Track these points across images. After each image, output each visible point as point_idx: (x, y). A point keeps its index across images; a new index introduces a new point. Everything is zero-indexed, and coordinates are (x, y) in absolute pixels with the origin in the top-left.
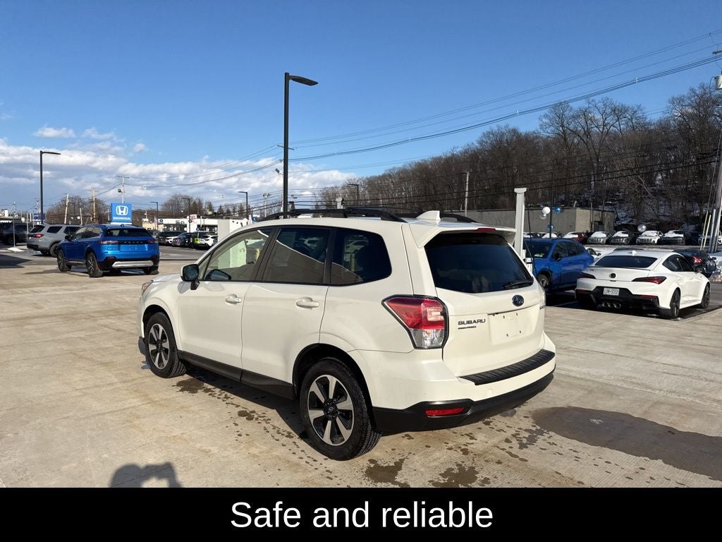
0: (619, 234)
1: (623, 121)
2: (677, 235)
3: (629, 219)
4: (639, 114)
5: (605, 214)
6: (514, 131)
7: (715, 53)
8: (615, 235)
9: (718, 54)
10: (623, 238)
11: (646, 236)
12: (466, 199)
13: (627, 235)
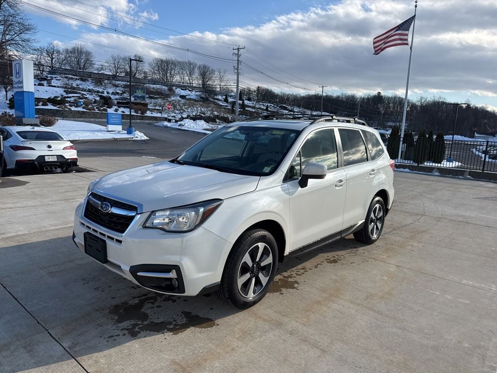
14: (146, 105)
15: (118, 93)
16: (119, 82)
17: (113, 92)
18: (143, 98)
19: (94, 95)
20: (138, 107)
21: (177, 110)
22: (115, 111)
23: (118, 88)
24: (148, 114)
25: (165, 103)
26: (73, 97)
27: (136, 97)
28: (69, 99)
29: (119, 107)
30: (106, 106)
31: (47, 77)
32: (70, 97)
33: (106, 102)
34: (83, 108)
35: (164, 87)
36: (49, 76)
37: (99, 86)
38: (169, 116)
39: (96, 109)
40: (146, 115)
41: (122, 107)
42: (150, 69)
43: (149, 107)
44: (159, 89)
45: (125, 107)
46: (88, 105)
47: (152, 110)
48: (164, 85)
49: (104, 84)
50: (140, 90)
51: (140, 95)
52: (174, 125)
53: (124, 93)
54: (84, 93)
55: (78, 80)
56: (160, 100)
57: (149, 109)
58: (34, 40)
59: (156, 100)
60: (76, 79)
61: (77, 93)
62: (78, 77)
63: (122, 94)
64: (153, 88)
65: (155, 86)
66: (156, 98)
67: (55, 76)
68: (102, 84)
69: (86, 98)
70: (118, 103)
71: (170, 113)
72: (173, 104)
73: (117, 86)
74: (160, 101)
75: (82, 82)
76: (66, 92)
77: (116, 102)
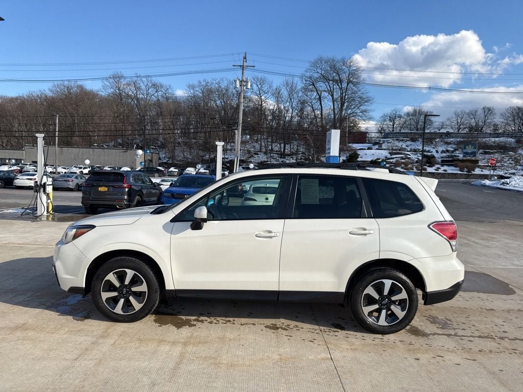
0: (172, 169)
1: (160, 93)
2: (205, 171)
3: (167, 159)
4: (170, 91)
5: (153, 154)
6: (81, 87)
7: (234, 66)
8: (170, 170)
9: (235, 67)
10: (175, 172)
11: (188, 171)
12: (57, 138)
13: (177, 170)
14: (477, 161)
15: (448, 151)
16: (452, 139)
17: (443, 150)
18: (474, 154)
19: (419, 155)
20: (464, 164)
21: (520, 166)
22: (436, 170)
23: (451, 145)
24: (477, 171)
25: (503, 158)
26: (396, 157)
27: (466, 154)
28: (391, 161)
29: (442, 166)
30: (428, 165)
31: (380, 141)
32: (393, 158)
33: (429, 160)
34: (402, 168)
35: (511, 139)
36: (382, 140)
37: (429, 145)
38: (506, 173)
39: (415, 169)
40: (473, 173)
41: (446, 165)
42: (502, 120)
43: (480, 164)
44: (503, 142)
45: (448, 165)
46: (408, 165)
47: (482, 168)
48: (511, 137)
49: (434, 143)
50: (470, 146)
51: (470, 152)
52: (496, 184)
53: (456, 150)
54: (408, 153)
55: (409, 141)
56: (497, 154)
57: (479, 167)
58: (370, 110)
59: (492, 155)
60: (407, 140)
61: (401, 154)
62: (408, 139)
63: (453, 152)
64: (494, 142)
65: (497, 139)
66: (492, 153)
67: (387, 139)
68: (432, 143)
69: (409, 158)
70: (443, 161)
71: (510, 169)
72: (515, 158)
73: (448, 143)
74: (497, 156)
75: (412, 143)
76: (391, 154)
77: (440, 160)
